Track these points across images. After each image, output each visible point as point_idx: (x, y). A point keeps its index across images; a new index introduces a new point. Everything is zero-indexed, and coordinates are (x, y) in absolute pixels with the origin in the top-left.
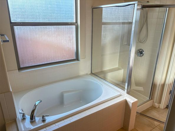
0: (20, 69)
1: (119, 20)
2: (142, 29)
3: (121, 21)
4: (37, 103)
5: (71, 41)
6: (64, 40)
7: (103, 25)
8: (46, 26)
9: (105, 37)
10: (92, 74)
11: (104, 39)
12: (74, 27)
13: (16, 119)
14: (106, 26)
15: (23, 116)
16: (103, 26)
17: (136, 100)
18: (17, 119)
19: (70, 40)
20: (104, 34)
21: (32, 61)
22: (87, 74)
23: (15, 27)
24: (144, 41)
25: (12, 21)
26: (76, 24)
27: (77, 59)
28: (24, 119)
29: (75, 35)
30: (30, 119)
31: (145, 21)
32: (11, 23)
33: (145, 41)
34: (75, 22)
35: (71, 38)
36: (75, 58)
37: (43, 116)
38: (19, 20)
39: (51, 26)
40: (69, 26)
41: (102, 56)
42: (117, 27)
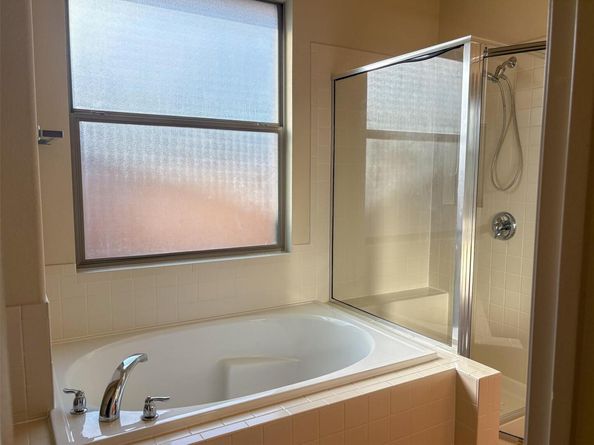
0: (83, 264)
1: (425, 125)
2: (503, 147)
3: (431, 130)
4: (127, 363)
5: (263, 183)
6: (238, 179)
7: (370, 137)
8: (182, 129)
9: (377, 179)
10: (334, 301)
11: (374, 185)
12: (273, 138)
13: (49, 412)
14: (381, 141)
15: (76, 403)
16: (369, 141)
17: (494, 372)
18: (54, 414)
19: (259, 180)
20: (375, 166)
21: (125, 239)
22: (315, 303)
23: (84, 126)
24: (513, 183)
25: (76, 106)
26: (281, 129)
27: (282, 245)
28: (78, 412)
29: (276, 165)
30: (101, 414)
31: (508, 119)
32: (72, 110)
33: (515, 184)
34: (276, 121)
35: (263, 174)
36: (274, 243)
37: (149, 400)
38: (97, 106)
39: (198, 129)
40: (255, 134)
41: (370, 243)
42: (416, 146)
